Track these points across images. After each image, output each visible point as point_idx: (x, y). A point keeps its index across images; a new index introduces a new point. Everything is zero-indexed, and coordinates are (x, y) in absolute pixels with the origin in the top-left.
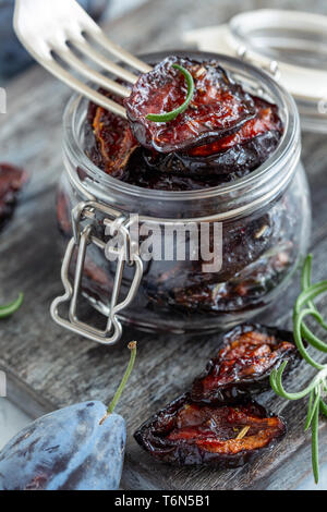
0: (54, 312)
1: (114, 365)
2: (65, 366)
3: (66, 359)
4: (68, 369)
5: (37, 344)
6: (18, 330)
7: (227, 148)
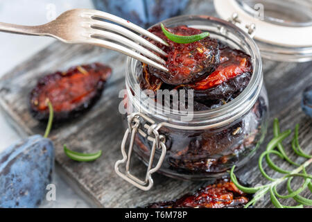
0: (116, 169)
1: (150, 196)
2: (123, 194)
3: (124, 190)
4: (125, 196)
5: (108, 179)
6: (98, 169)
7: (217, 85)
